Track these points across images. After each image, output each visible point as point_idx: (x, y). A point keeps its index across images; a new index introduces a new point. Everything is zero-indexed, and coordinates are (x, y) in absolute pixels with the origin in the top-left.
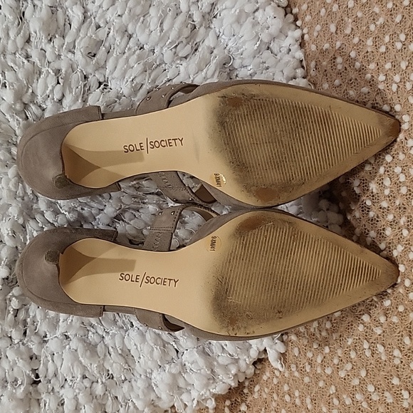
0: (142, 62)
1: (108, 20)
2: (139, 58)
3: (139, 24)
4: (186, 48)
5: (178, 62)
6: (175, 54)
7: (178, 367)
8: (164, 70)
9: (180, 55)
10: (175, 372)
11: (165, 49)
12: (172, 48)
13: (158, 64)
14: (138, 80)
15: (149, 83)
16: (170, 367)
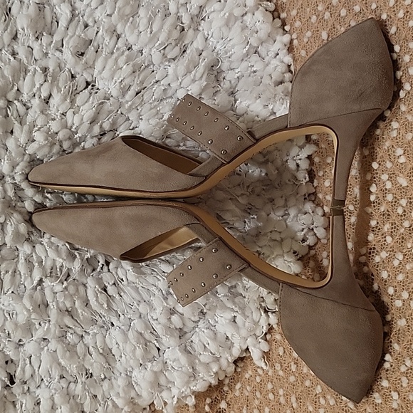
0: (131, 63)
1: (97, 19)
2: (128, 59)
3: (128, 24)
4: (174, 49)
5: (167, 63)
6: (163, 55)
7: (160, 365)
8: (153, 71)
9: (169, 57)
10: (158, 370)
11: (154, 50)
12: (161, 50)
13: (146, 65)
14: (128, 80)
15: (138, 84)
16: (152, 365)
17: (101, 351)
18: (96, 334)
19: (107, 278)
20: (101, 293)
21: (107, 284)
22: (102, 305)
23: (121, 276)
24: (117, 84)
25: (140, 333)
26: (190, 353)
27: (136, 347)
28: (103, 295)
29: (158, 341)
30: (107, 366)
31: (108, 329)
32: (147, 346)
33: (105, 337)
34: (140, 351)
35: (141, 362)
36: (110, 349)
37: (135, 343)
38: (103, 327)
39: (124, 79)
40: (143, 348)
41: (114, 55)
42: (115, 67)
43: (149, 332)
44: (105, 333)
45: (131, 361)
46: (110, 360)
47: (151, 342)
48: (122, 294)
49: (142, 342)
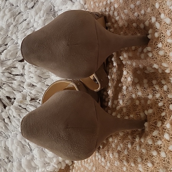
0: (11, 12)
4: (31, 3)
5: (28, 11)
6: (26, 7)
7: (30, 157)
8: (22, 15)
9: (28, 7)
10: (29, 159)
11: (22, 5)
12: (25, 4)
13: (19, 12)
14: (9, 21)
15: (15, 22)
16: (26, 157)
17: (4, 149)
18: (2, 140)
19: (4, 115)
21: (4, 118)
22: (2, 127)
24: (5, 22)
25: (19, 141)
26: (44, 152)
27: (17, 147)
28: (2, 123)
29: (29, 145)
30: (7, 156)
31: (8, 138)
32: (23, 147)
33: (6, 142)
34: (19, 149)
35: (21, 154)
36: (9, 148)
37: (17, 146)
38: (5, 137)
39: (8, 20)
40: (21, 148)
41: (4, 9)
42: (3, 15)
43: (23, 140)
44: (6, 140)
45: (17, 154)
46: (10, 153)
47: (25, 145)
48: (12, 122)
49: (20, 145)
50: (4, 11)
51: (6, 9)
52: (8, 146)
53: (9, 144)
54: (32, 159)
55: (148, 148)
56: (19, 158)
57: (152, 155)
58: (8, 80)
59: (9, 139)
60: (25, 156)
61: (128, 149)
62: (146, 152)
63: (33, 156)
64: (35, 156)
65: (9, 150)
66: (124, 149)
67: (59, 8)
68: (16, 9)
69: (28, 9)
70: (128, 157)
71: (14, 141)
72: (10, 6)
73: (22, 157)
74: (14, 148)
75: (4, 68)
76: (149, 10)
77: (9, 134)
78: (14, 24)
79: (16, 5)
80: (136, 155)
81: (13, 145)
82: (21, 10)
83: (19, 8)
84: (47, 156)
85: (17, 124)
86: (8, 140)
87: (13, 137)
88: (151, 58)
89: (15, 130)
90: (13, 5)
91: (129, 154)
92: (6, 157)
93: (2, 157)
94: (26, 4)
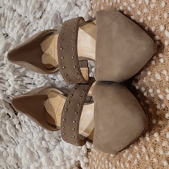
0: (20, 23)
1: (5, 3)
2: (19, 22)
3: (17, 5)
4: (39, 13)
5: (37, 21)
6: (35, 17)
7: (38, 164)
8: (32, 26)
9: (37, 17)
10: (37, 166)
11: (30, 15)
12: (33, 15)
13: (28, 23)
14: (20, 32)
15: (26, 33)
16: (35, 164)
17: (13, 155)
18: (12, 147)
19: (15, 121)
20: (12, 128)
21: (15, 124)
22: (13, 134)
23: (22, 119)
24: (16, 34)
25: (28, 148)
26: (52, 160)
27: (26, 155)
28: (13, 129)
29: (37, 152)
30: (17, 162)
31: (17, 145)
32: (32, 154)
33: (15, 149)
34: (28, 156)
35: (30, 161)
36: (18, 154)
37: (26, 153)
38: (14, 144)
39: (18, 32)
40: (30, 155)
41: (13, 20)
42: (13, 26)
43: (32, 147)
44: (15, 147)
45: (26, 161)
46: (19, 159)
47: (34, 152)
48: (22, 128)
49: (29, 152)
50: (13, 23)
51: (15, 20)
52: (18, 153)
53: (18, 151)
54: (40, 166)
55: (159, 158)
56: (27, 164)
57: (163, 165)
58: (21, 88)
59: (19, 146)
60: (33, 163)
61: (138, 160)
62: (158, 162)
63: (41, 164)
64: (43, 164)
65: (18, 156)
66: (133, 159)
67: (65, 14)
68: (25, 20)
69: (37, 19)
70: (139, 167)
71: (23, 148)
72: (18, 17)
73: (31, 164)
74: (23, 155)
75: (16, 76)
76: (157, 18)
77: (19, 141)
78: (25, 34)
79: (24, 16)
80: (146, 165)
81: (22, 152)
82: (30, 20)
83: (28, 19)
84: (54, 164)
85: (27, 131)
86: (17, 146)
87: (22, 144)
88: (163, 64)
89: (24, 136)
90: (21, 16)
91: (139, 164)
92: (15, 163)
93: (12, 163)
94: (35, 14)
